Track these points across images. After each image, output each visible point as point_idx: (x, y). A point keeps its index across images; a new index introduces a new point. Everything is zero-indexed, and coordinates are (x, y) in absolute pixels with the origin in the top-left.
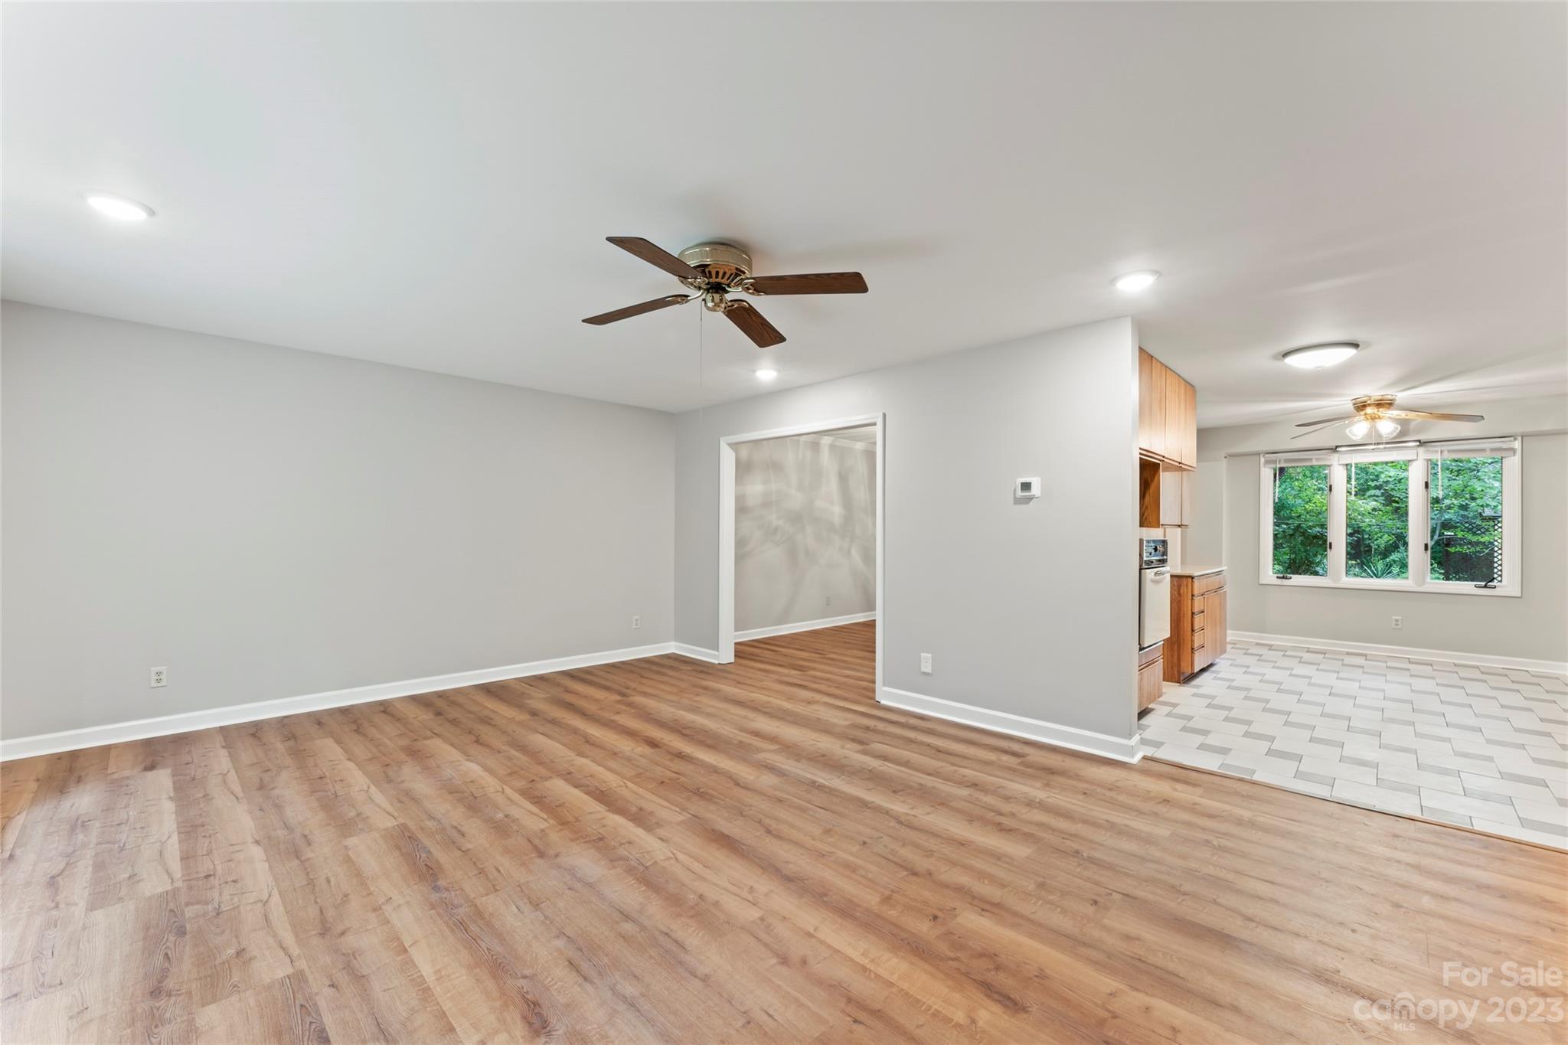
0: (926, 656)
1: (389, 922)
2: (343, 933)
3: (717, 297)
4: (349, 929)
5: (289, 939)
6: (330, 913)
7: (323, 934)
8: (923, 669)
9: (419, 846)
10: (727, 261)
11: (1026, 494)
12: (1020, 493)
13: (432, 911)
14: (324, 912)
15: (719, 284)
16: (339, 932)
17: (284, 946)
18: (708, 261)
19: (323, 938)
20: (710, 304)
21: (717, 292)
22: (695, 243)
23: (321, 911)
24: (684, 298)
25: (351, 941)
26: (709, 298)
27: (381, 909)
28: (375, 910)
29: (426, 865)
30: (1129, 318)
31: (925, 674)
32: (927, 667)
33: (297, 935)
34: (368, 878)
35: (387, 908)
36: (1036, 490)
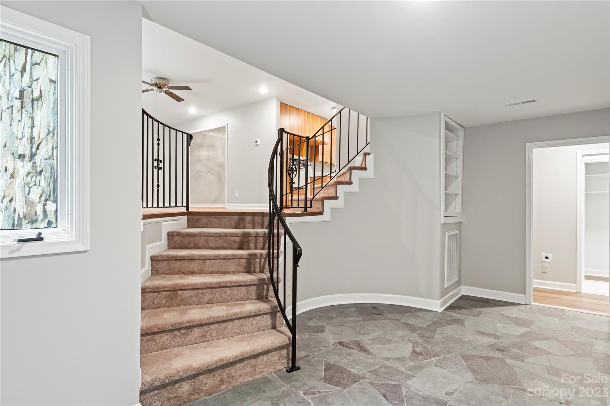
0: (237, 192)
3: (160, 90)
8: (236, 196)
10: (162, 82)
11: (256, 144)
15: (160, 87)
18: (157, 82)
20: (159, 91)
21: (160, 89)
22: (154, 78)
24: (153, 89)
26: (158, 89)
30: (275, 99)
31: (237, 197)
32: (237, 196)
36: (258, 143)
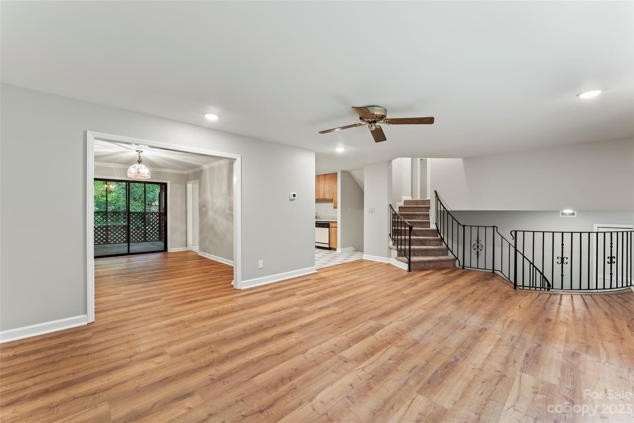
0: (261, 261)
1: (483, 363)
2: (498, 371)
4: (496, 371)
5: (516, 383)
6: (495, 381)
7: (504, 376)
9: (433, 377)
11: (294, 198)
12: (292, 197)
13: (468, 356)
14: (496, 383)
16: (499, 373)
17: (519, 383)
19: (505, 375)
23: (497, 384)
25: (499, 368)
27: (479, 369)
28: (481, 370)
29: (445, 369)
30: (315, 152)
32: (261, 265)
33: (512, 383)
34: (468, 381)
35: (477, 367)
